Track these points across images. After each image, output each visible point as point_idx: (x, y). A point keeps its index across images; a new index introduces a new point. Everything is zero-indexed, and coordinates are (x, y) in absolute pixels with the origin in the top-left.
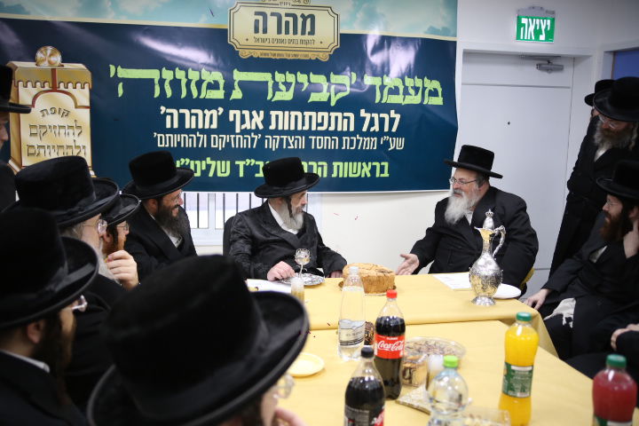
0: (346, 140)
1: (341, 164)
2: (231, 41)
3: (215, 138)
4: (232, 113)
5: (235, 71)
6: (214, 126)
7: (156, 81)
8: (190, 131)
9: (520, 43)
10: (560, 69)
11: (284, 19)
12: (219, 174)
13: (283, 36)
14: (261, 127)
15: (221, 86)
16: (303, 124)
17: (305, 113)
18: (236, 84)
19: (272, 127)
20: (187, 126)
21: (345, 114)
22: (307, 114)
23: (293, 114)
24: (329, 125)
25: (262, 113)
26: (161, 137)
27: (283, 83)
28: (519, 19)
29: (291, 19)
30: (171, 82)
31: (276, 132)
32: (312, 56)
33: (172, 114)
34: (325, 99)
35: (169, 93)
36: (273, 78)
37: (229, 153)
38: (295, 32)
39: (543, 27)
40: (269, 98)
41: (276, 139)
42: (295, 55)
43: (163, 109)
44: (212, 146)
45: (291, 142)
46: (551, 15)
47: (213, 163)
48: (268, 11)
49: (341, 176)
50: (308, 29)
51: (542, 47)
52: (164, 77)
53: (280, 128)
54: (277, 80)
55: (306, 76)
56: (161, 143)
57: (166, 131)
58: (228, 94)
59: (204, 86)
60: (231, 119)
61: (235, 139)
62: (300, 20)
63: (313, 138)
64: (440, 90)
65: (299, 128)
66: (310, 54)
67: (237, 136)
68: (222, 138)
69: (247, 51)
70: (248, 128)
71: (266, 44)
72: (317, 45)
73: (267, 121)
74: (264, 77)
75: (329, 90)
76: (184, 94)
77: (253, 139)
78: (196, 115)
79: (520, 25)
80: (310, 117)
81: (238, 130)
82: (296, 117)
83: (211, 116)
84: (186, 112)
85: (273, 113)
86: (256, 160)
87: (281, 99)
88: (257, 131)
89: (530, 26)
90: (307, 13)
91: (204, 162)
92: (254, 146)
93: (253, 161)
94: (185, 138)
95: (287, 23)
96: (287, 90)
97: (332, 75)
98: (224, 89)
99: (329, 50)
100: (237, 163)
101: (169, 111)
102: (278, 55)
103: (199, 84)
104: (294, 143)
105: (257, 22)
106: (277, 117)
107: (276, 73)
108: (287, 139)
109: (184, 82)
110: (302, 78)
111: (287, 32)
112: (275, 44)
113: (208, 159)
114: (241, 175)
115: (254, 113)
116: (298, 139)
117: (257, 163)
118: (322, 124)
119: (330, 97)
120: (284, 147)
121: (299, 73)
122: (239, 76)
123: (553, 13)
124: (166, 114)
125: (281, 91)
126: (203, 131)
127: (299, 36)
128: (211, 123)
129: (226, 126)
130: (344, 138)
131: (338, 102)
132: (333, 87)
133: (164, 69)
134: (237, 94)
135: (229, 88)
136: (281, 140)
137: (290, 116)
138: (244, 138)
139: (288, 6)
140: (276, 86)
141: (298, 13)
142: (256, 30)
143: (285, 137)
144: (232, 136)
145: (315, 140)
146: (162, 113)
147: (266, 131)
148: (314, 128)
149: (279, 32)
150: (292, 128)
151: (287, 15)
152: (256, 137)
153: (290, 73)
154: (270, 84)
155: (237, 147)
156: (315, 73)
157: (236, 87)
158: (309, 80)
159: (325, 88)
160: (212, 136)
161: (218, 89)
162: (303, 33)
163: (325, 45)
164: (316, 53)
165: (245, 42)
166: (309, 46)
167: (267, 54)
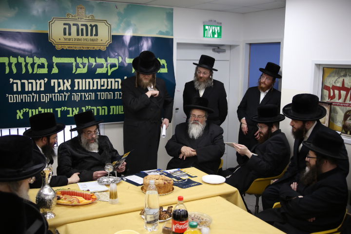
0: (117, 94)
1: (115, 107)
2: (51, 40)
4: (52, 81)
5: (54, 58)
6: (42, 89)
7: (7, 64)
8: (28, 92)
9: (205, 39)
10: (224, 51)
11: (80, 27)
13: (80, 37)
14: (69, 88)
15: (46, 66)
16: (93, 86)
18: (54, 64)
19: (76, 88)
20: (26, 90)
21: (116, 80)
22: (95, 80)
23: (87, 80)
24: (108, 86)
25: (70, 80)
26: (11, 97)
27: (81, 63)
28: (204, 26)
29: (84, 28)
30: (16, 65)
31: (78, 91)
32: (97, 48)
33: (17, 83)
34: (105, 72)
35: (15, 71)
36: (76, 61)
38: (87, 35)
39: (216, 31)
40: (73, 72)
41: (78, 95)
42: (88, 48)
43: (11, 80)
44: (42, 100)
45: (87, 96)
46: (219, 24)
47: (43, 110)
48: (71, 23)
49: (115, 113)
50: (94, 33)
51: (216, 41)
52: (11, 61)
53: (80, 88)
54: (78, 62)
55: (94, 59)
56: (11, 100)
57: (14, 93)
58: (50, 71)
59: (36, 66)
60: (52, 85)
61: (55, 96)
62: (89, 28)
63: (99, 93)
64: (166, 65)
65: (91, 88)
66: (95, 47)
67: (56, 94)
68: (47, 96)
69: (60, 46)
70: (62, 89)
71: (71, 41)
72: (99, 41)
73: (73, 85)
74: (70, 60)
75: (107, 67)
76: (24, 71)
77: (65, 96)
78: (32, 83)
79: (205, 30)
80: (97, 82)
81: (56, 91)
82: (89, 82)
83: (41, 83)
84: (26, 81)
85: (76, 81)
86: (67, 107)
87: (80, 72)
88: (67, 91)
89: (210, 30)
90: (93, 24)
91: (37, 110)
92: (66, 100)
93: (66, 108)
94: (25, 96)
95: (82, 30)
96: (84, 67)
97: (108, 58)
98: (48, 67)
99: (106, 44)
100: (56, 109)
101: (15, 81)
103: (33, 65)
104: (88, 97)
105: (65, 29)
106: (78, 82)
107: (78, 58)
108: (84, 95)
109: (23, 64)
110: (92, 60)
111: (82, 35)
112: (76, 42)
114: (59, 116)
115: (65, 81)
116: (91, 94)
117: (68, 109)
118: (103, 86)
119: (107, 70)
120: (83, 99)
121: (90, 58)
122: (56, 60)
123: (221, 23)
124: (13, 83)
125: (80, 68)
126: (36, 92)
127: (89, 37)
128: (41, 87)
129: (49, 89)
130: (116, 93)
131: (112, 72)
132: (109, 65)
133: (11, 57)
134: (55, 70)
135: (50, 67)
136: (81, 95)
137: (86, 82)
138: (60, 95)
139: (82, 20)
140: (77, 67)
141: (88, 24)
142: (65, 34)
143: (83, 94)
144: (53, 95)
145: (100, 94)
146: (11, 82)
147: (72, 91)
148: (99, 88)
149: (78, 34)
150: (87, 88)
151: (82, 25)
152: (67, 94)
153: (85, 58)
154: (74, 64)
155: (56, 100)
156: (99, 58)
157: (55, 66)
158: (96, 62)
159: (105, 65)
160: (42, 95)
161: (44, 68)
162: (91, 35)
163: (104, 41)
164: (99, 46)
165: (59, 41)
166: (95, 42)
167: (71, 47)
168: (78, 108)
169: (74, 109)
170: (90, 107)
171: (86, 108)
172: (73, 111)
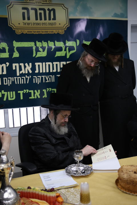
2: (10, 24)
3: (5, 79)
4: (14, 65)
5: (14, 42)
6: (5, 73)
11: (39, 12)
12: (9, 99)
13: (39, 21)
14: (31, 72)
15: (7, 51)
16: (53, 69)
17: (54, 63)
18: (15, 49)
19: (37, 71)
22: (55, 63)
23: (47, 63)
25: (30, 64)
27: (41, 47)
29: (42, 12)
31: (39, 74)
32: (55, 32)
34: (64, 55)
36: (36, 45)
37: (14, 87)
38: (45, 19)
40: (34, 56)
41: (39, 78)
42: (47, 32)
44: (5, 84)
45: (47, 79)
47: (6, 93)
48: (29, 7)
50: (52, 17)
53: (41, 71)
54: (38, 46)
55: (53, 43)
58: (11, 55)
60: (14, 68)
61: (17, 79)
62: (47, 12)
65: (51, 71)
66: (54, 30)
67: (18, 78)
68: (10, 79)
69: (20, 30)
70: (24, 73)
71: (30, 26)
72: (58, 25)
73: (33, 68)
74: (30, 44)
75: (65, 50)
77: (27, 79)
80: (57, 65)
81: (18, 74)
82: (49, 65)
83: (3, 67)
85: (37, 64)
86: (29, 90)
87: (40, 56)
88: (28, 74)
90: (51, 8)
92: (28, 83)
93: (28, 90)
95: (40, 14)
96: (44, 51)
97: (67, 41)
98: (9, 52)
99: (64, 28)
100: (19, 92)
102: (37, 32)
106: (39, 66)
107: (37, 42)
108: (45, 77)
110: (51, 44)
111: (41, 19)
112: (35, 26)
113: (3, 91)
114: (22, 98)
115: (26, 64)
116: (51, 77)
117: (30, 91)
119: (66, 54)
120: (44, 82)
121: (49, 42)
122: (16, 44)
125: (40, 51)
127: (47, 21)
128: (3, 71)
129: (11, 72)
131: (71, 55)
132: (67, 48)
134: (16, 55)
135: (11, 51)
136: (42, 78)
137: (46, 65)
138: (22, 79)
139: (40, 4)
140: (37, 50)
141: (46, 8)
143: (44, 76)
144: (15, 78)
147: (34, 74)
148: (59, 70)
149: (37, 19)
150: (48, 71)
151: (40, 9)
152: (28, 77)
153: (44, 41)
154: (34, 48)
155: (18, 83)
156: (58, 41)
157: (15, 50)
158: (55, 45)
159: (64, 49)
160: (4, 78)
161: (5, 52)
162: (50, 19)
163: (62, 25)
164: (58, 30)
165: (18, 25)
166: (53, 26)
167: (31, 32)
168: (39, 91)
169: (36, 91)
170: (50, 89)
171: (47, 90)
172: (34, 93)
